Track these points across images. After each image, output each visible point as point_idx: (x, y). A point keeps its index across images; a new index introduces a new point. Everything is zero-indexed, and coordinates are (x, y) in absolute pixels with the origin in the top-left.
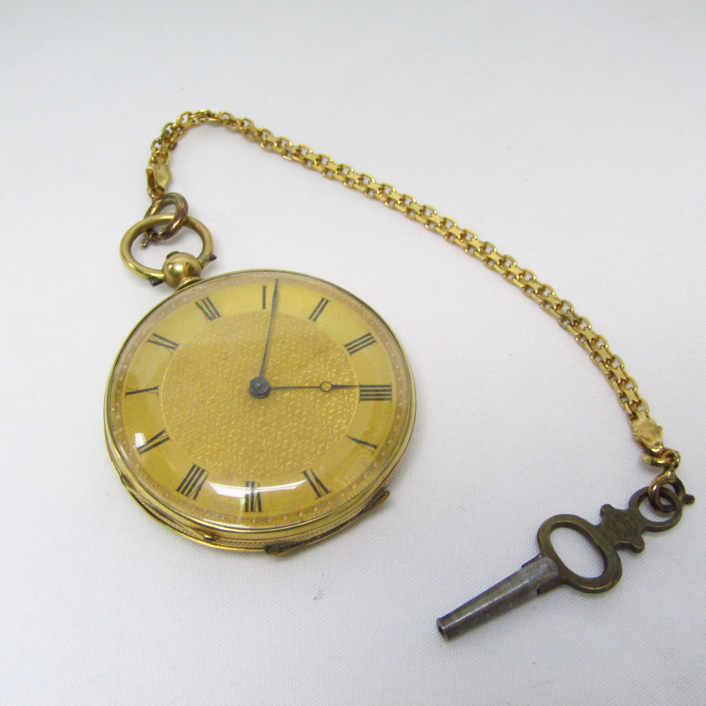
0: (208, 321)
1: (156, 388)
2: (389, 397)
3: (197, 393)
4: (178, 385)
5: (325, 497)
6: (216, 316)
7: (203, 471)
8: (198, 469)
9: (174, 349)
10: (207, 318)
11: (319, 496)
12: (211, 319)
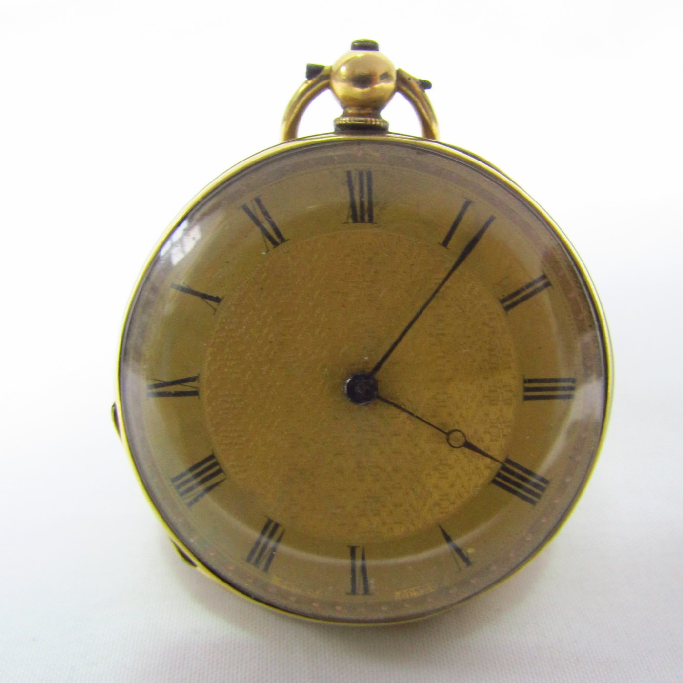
0: (350, 220)
1: (217, 300)
2: (535, 499)
3: (271, 342)
4: (251, 313)
5: (359, 599)
6: (366, 217)
7: (220, 471)
8: (216, 464)
9: (275, 244)
10: (351, 213)
11: (354, 592)
12: (355, 221)
